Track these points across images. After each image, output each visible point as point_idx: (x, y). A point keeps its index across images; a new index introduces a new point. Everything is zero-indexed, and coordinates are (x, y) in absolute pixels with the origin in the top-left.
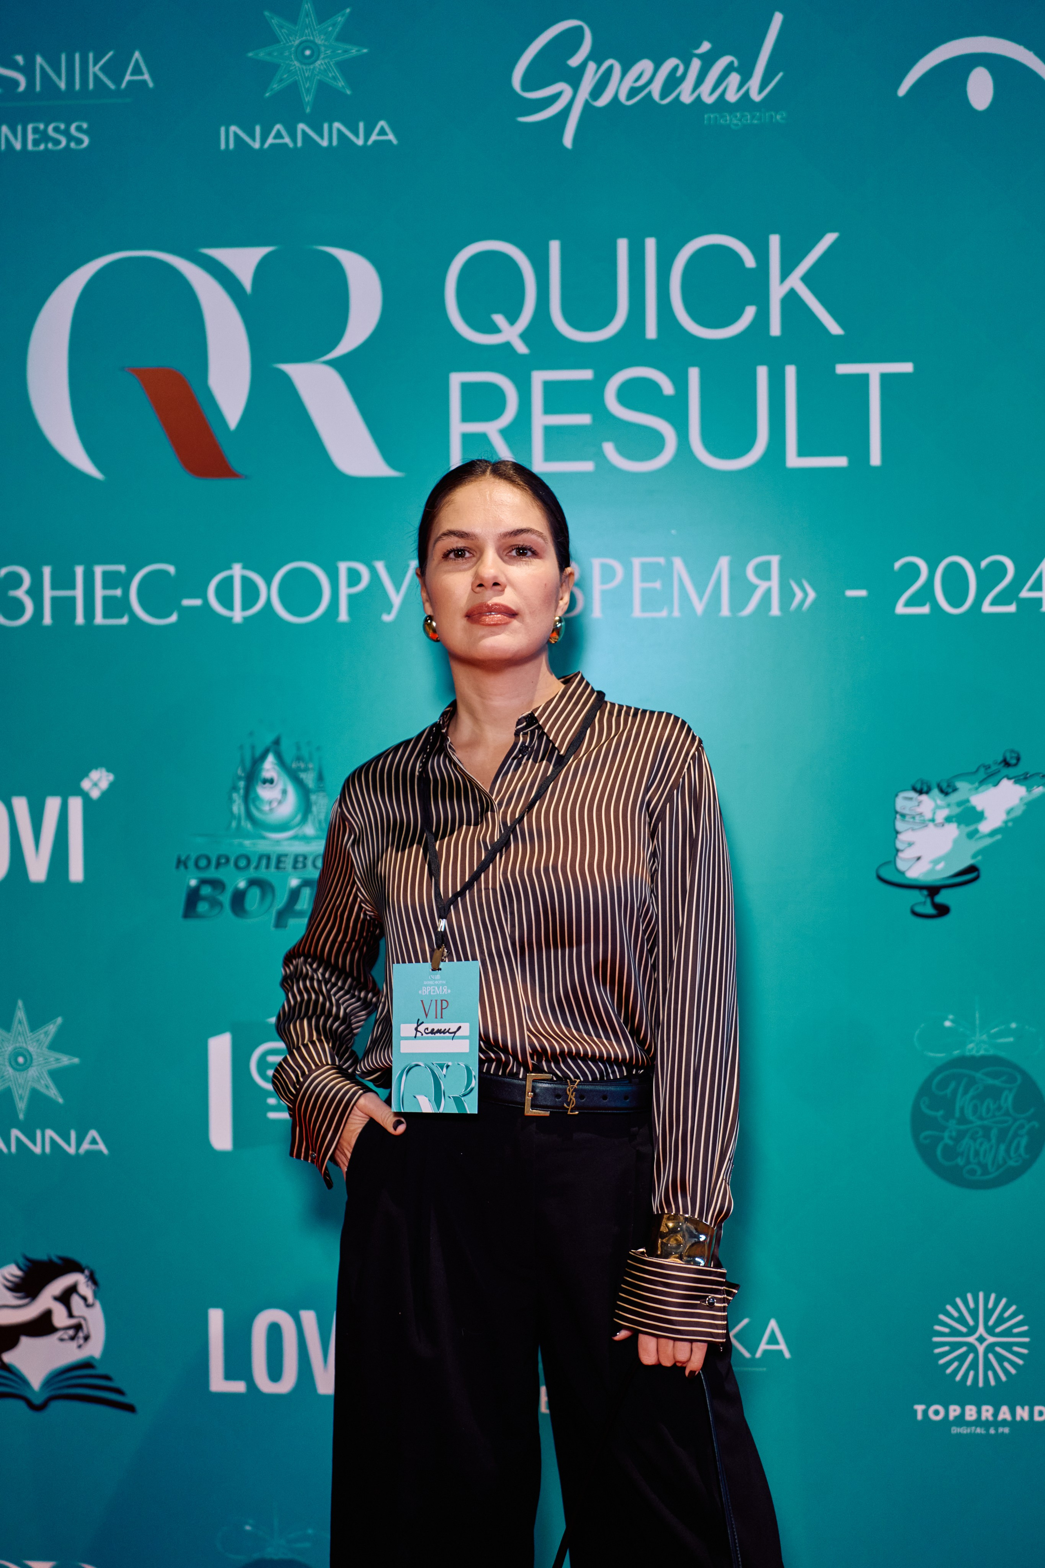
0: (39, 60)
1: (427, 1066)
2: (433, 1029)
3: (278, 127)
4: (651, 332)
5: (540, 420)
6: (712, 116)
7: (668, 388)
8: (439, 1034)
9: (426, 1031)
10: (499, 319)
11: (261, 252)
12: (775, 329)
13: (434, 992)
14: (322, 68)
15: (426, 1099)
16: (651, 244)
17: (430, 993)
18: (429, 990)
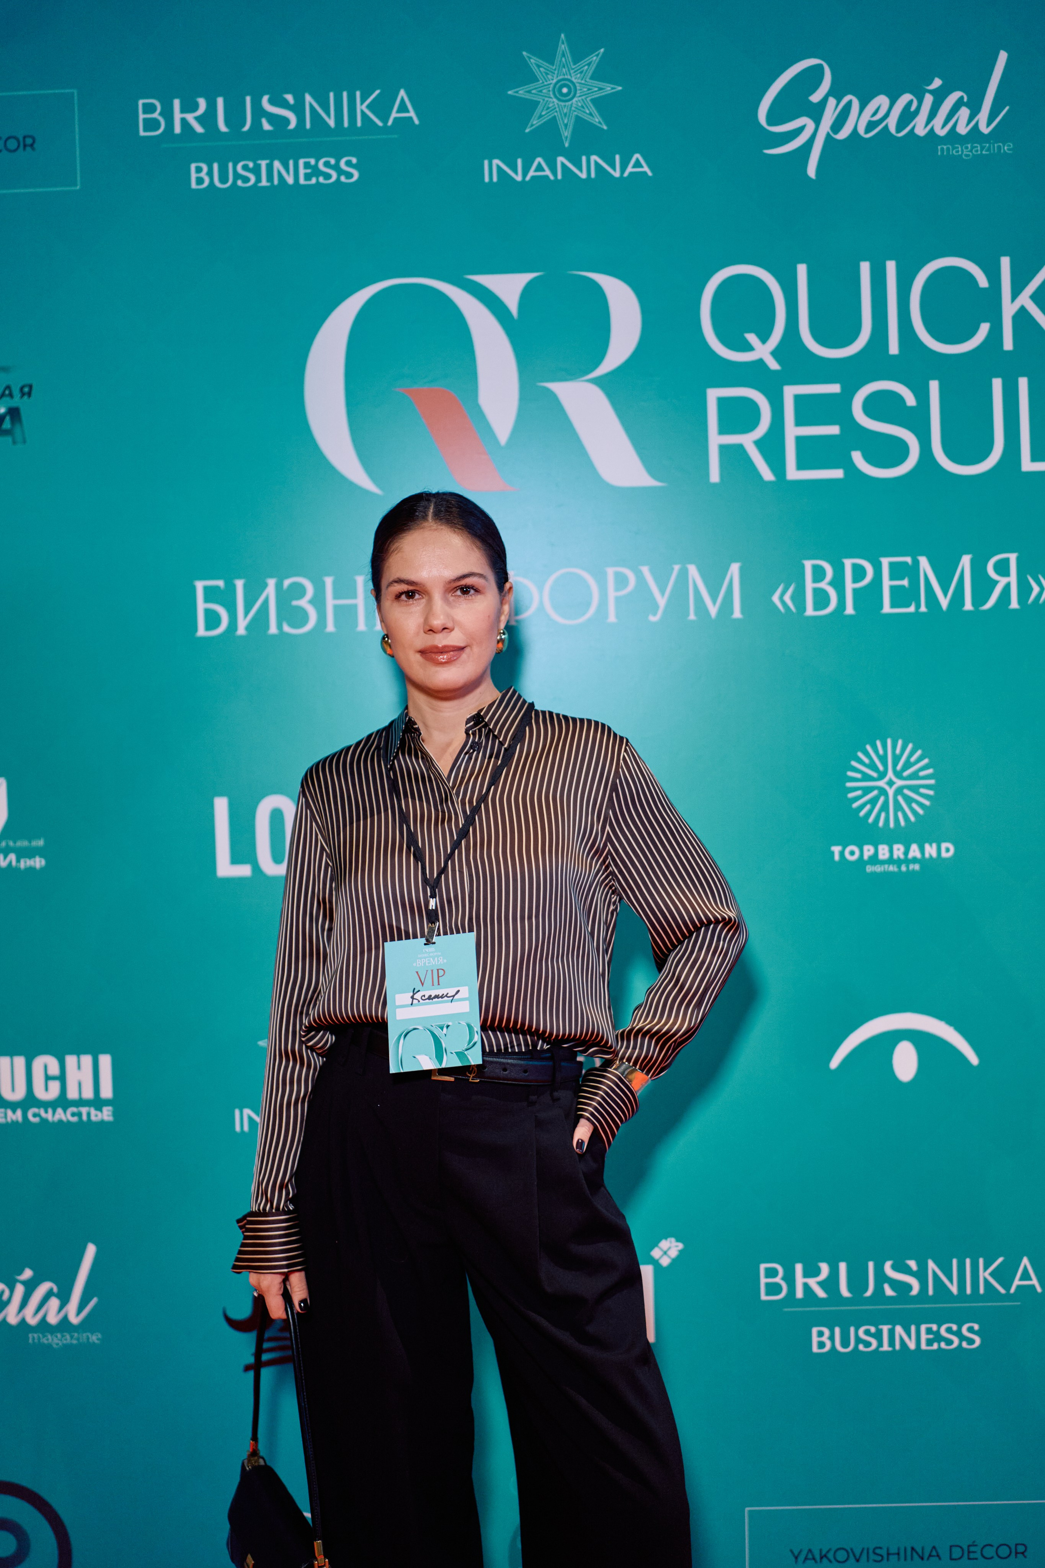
0: (308, 98)
3: (539, 160)
4: (894, 348)
5: (792, 431)
6: (945, 147)
7: (910, 400)
10: (752, 338)
11: (527, 277)
12: (1008, 344)
14: (580, 104)
16: (891, 267)
17: (425, 964)
18: (423, 962)
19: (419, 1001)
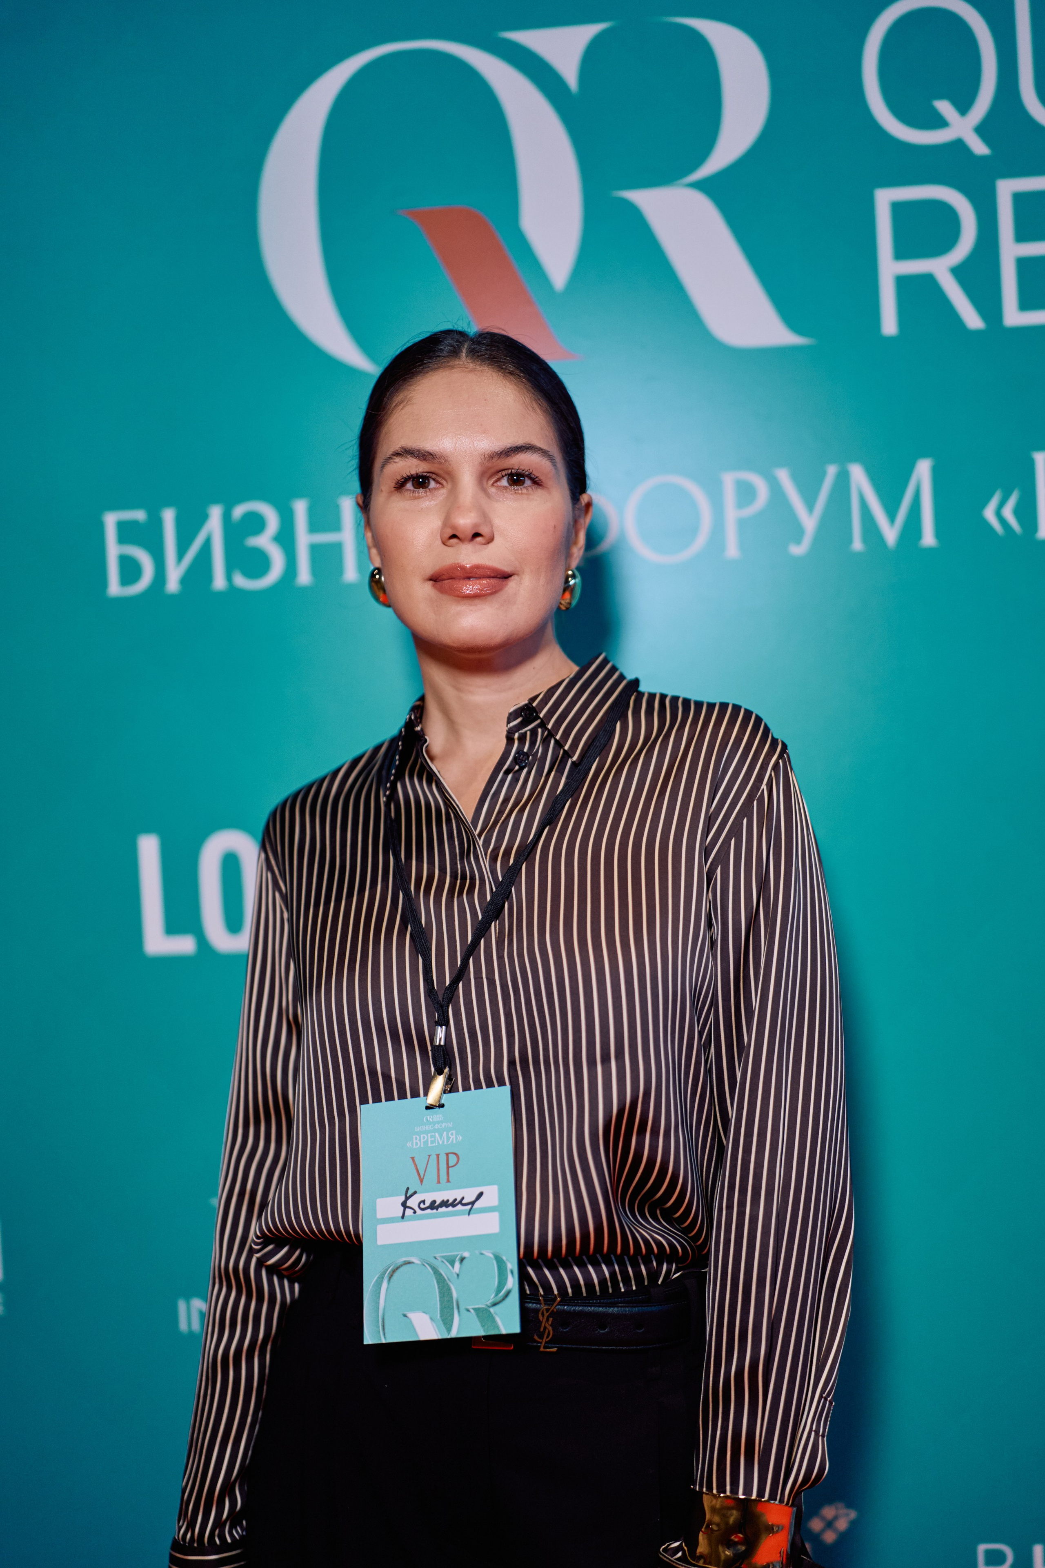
1: (425, 1263)
2: (434, 1202)
8: (444, 1208)
9: (422, 1206)
13: (432, 1142)
15: (426, 1317)
17: (426, 1142)
18: (422, 1141)
19: (415, 1212)
